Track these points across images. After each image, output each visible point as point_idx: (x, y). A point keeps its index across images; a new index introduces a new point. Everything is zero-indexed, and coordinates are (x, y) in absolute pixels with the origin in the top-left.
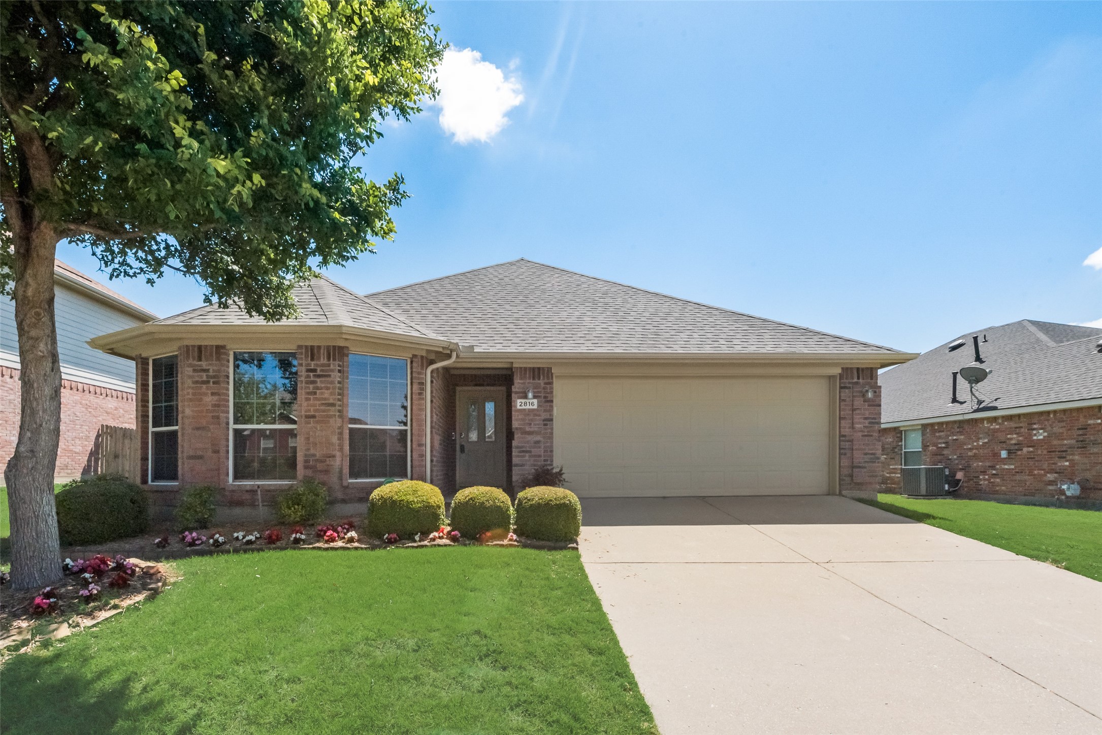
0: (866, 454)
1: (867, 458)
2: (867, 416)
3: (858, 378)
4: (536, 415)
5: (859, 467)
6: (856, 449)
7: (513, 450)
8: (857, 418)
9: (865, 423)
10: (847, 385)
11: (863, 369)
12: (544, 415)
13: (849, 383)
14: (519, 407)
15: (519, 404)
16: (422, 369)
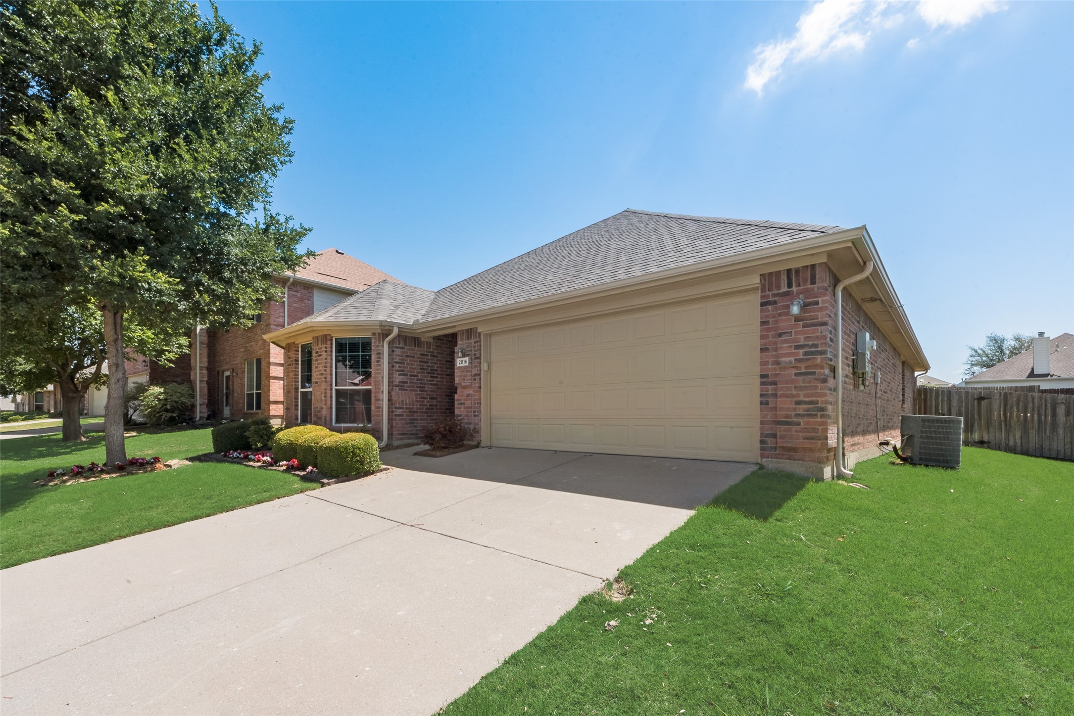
0: (798, 403)
1: (801, 409)
2: (802, 343)
3: (790, 285)
4: (468, 371)
5: (787, 423)
6: (782, 396)
7: (456, 402)
8: (785, 348)
9: (797, 354)
10: (771, 299)
11: (797, 271)
12: (475, 371)
13: (774, 295)
14: (458, 365)
15: (458, 363)
16: (379, 343)
